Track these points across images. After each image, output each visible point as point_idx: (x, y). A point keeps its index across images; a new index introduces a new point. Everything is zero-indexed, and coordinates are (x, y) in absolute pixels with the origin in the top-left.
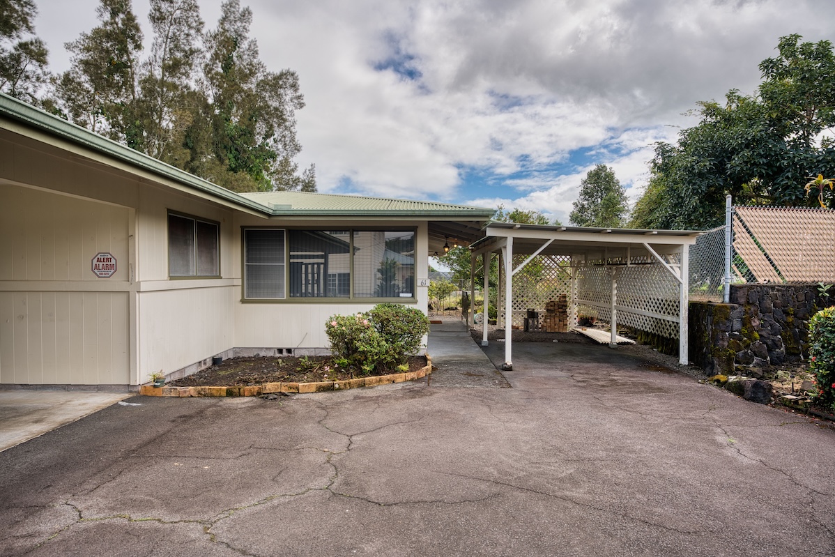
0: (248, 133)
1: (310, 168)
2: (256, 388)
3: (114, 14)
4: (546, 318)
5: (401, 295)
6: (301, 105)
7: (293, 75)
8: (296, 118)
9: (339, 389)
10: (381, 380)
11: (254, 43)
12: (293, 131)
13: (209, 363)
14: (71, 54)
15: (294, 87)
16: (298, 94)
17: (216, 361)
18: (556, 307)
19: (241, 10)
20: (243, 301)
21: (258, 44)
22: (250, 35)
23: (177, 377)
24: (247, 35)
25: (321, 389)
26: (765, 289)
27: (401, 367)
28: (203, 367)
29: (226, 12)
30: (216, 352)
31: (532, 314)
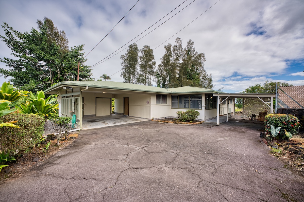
0: (192, 70)
1: (210, 75)
2: (164, 121)
3: (168, 52)
4: (259, 117)
5: (199, 108)
6: (205, 60)
7: (203, 54)
8: (204, 64)
9: (177, 123)
10: (185, 123)
11: (194, 49)
12: (203, 67)
13: (164, 118)
14: (161, 60)
15: (203, 56)
16: (205, 58)
17: (165, 118)
18: (263, 114)
19: (192, 42)
20: (171, 108)
21: (195, 48)
22: (193, 47)
23: (158, 119)
24: (192, 47)
25: (174, 123)
26: (291, 110)
27: (191, 122)
28: (163, 118)
29: (188, 44)
30: (165, 116)
31: (254, 116)
